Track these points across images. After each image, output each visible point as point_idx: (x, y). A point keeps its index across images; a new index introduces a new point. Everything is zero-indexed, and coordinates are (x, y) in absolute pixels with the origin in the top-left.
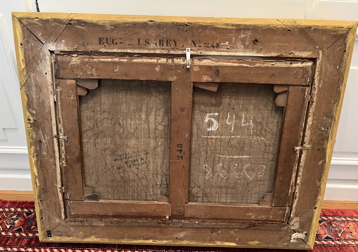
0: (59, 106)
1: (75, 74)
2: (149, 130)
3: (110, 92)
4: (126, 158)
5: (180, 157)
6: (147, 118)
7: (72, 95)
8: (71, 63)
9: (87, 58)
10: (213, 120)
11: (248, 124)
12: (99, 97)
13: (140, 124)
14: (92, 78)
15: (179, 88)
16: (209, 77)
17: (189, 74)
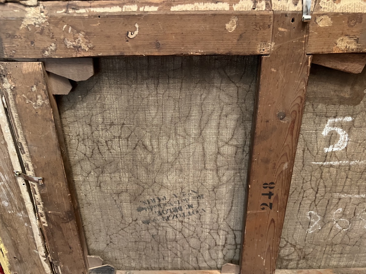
0: (15, 119)
1: (39, 48)
2: (204, 155)
3: (121, 84)
4: (159, 205)
5: (266, 205)
6: (201, 134)
7: (39, 97)
8: (26, 23)
9: (61, 8)
10: (339, 130)
12: (99, 96)
13: (186, 144)
14: (78, 56)
15: (278, 70)
16: (353, 41)
17: (305, 36)
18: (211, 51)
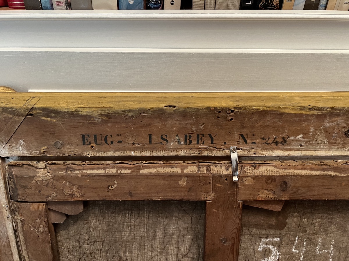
0: (22, 240)
1: (44, 195)
3: (104, 214)
6: (164, 249)
7: (41, 226)
8: (36, 179)
9: (62, 170)
10: (271, 247)
11: (326, 251)
12: (86, 221)
13: (153, 256)
14: (72, 200)
15: (218, 211)
16: (271, 193)
17: (236, 190)
18: (169, 198)
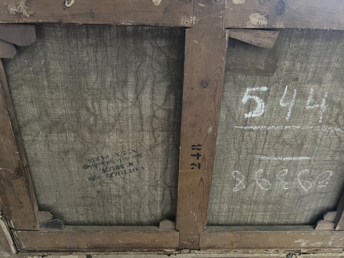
2: (141, 118)
4: (103, 163)
5: (196, 165)
10: (257, 99)
11: (317, 106)
12: (43, 60)
13: (125, 108)
14: (20, 22)
15: (200, 42)
16: (264, 17)
17: (222, 12)
18: (140, 21)
